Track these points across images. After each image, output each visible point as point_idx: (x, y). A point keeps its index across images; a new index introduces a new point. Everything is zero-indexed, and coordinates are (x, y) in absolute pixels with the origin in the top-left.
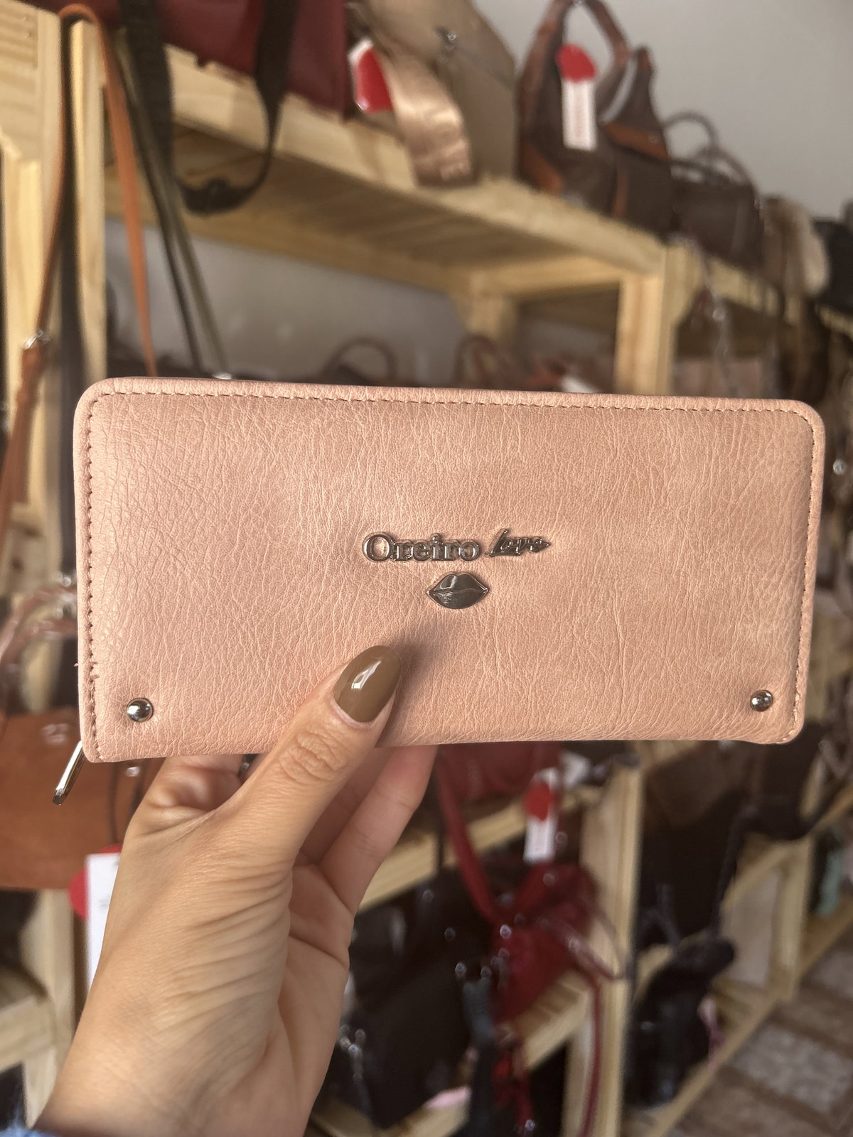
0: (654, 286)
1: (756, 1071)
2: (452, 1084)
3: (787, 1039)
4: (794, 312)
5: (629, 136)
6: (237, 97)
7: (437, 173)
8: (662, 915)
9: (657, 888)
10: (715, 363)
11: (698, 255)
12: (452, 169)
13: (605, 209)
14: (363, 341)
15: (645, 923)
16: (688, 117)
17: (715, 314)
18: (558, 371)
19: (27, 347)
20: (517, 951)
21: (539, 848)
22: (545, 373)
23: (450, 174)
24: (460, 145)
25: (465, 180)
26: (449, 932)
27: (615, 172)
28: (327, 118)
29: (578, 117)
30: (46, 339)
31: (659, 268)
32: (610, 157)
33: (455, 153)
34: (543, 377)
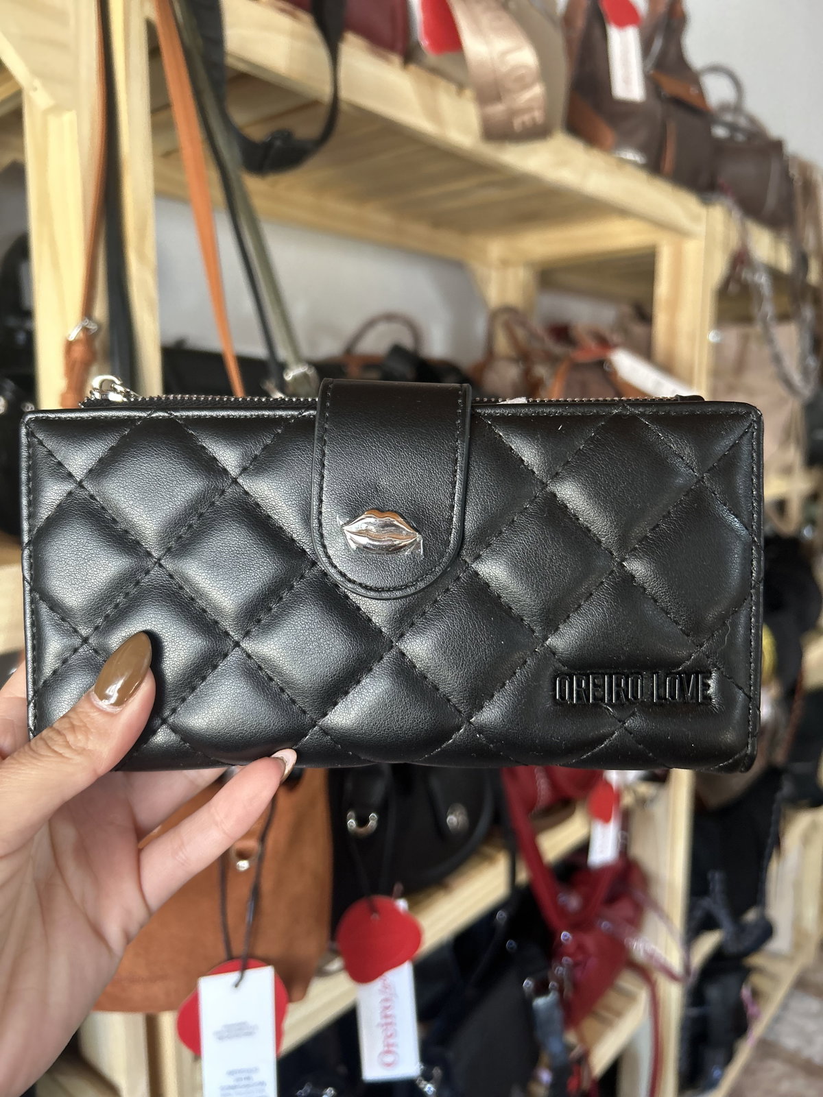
0: (693, 248)
1: (790, 1042)
4: (816, 274)
5: (672, 86)
6: (293, 35)
7: (509, 123)
8: (716, 904)
9: (710, 876)
10: (758, 328)
11: (737, 214)
12: (526, 118)
13: (654, 167)
14: (390, 317)
15: (699, 914)
16: (716, 69)
17: (756, 277)
18: (605, 343)
19: (72, 338)
20: (580, 957)
21: (604, 851)
22: (592, 345)
23: (523, 123)
24: (537, 90)
25: (537, 133)
26: (511, 944)
27: (664, 126)
28: (387, 60)
29: (626, 63)
30: (93, 327)
31: (700, 229)
32: (658, 109)
33: (531, 100)
34: (592, 349)
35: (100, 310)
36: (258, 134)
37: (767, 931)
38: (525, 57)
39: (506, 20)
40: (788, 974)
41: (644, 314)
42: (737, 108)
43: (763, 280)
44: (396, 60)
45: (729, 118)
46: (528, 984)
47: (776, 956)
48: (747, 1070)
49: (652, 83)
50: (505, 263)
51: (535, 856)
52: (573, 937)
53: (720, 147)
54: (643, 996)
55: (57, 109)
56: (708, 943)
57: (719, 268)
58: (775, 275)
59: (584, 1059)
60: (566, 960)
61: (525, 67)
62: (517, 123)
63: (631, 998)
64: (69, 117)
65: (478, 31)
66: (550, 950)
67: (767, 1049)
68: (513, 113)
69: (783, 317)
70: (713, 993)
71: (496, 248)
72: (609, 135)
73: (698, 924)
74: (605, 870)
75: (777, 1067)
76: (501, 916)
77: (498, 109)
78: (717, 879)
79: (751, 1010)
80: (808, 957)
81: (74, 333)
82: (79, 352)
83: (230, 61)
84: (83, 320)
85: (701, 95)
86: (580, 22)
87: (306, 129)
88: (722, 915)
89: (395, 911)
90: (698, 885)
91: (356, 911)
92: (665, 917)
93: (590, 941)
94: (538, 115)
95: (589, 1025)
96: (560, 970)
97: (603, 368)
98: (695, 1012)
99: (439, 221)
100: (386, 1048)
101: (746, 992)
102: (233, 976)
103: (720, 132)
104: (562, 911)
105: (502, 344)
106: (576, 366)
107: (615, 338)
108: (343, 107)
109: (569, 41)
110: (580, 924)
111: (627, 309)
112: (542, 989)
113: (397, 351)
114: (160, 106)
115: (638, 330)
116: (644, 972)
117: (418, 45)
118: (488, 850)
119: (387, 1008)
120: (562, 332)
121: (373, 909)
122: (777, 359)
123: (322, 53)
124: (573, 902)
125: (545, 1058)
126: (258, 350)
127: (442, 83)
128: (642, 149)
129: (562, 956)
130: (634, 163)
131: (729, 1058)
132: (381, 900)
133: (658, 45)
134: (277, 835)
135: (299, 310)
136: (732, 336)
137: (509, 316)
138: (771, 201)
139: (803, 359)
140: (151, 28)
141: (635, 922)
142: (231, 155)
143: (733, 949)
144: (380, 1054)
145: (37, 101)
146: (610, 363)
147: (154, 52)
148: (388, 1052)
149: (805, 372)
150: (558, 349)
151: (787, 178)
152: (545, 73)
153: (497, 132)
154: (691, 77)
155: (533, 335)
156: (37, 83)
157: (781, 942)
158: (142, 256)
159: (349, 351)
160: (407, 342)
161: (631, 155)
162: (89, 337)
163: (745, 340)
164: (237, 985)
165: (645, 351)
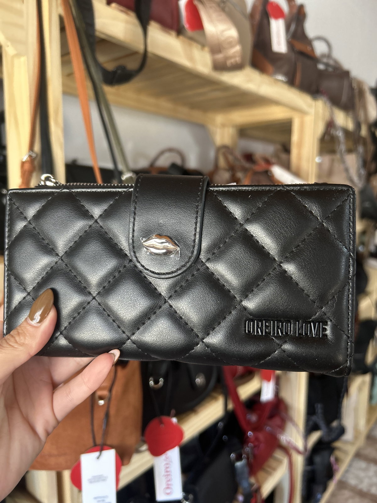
0: (309, 120)
1: (352, 481)
3: (362, 464)
5: (299, 46)
6: (127, 22)
7: (225, 63)
8: (319, 419)
9: (316, 406)
10: (338, 156)
11: (328, 104)
12: (233, 61)
13: (291, 82)
14: (171, 150)
15: (311, 423)
16: (319, 38)
17: (337, 133)
18: (268, 162)
19: (24, 160)
20: (257, 443)
21: (268, 394)
22: (263, 163)
23: (232, 63)
24: (238, 48)
25: (238, 67)
26: (225, 437)
27: (296, 64)
28: (170, 34)
29: (278, 37)
30: (34, 155)
31: (312, 111)
32: (293, 56)
33: (235, 52)
34: (262, 165)
35: (37, 147)
36: (110, 67)
37: (342, 431)
38: (232, 33)
39: (223, 16)
40: (352, 450)
41: (286, 149)
42: (329, 56)
43: (340, 134)
44: (174, 33)
45: (325, 60)
46: (233, 456)
47: (347, 442)
48: (333, 495)
49: (290, 44)
50: (223, 126)
51: (236, 397)
52: (254, 434)
53: (321, 74)
54: (285, 461)
55: (18, 55)
56: (315, 436)
57: (320, 128)
58: (346, 132)
59: (258, 490)
60: (251, 445)
61: (232, 37)
62: (229, 63)
63: (280, 462)
64: (23, 59)
65: (211, 21)
66: (243, 440)
67: (342, 485)
68: (227, 58)
69: (350, 151)
70: (318, 459)
71: (220, 118)
72: (270, 68)
73: (310, 428)
74: (268, 403)
75: (346, 493)
76: (221, 425)
77: (220, 56)
78: (319, 407)
79: (335, 467)
80: (361, 442)
81: (25, 158)
82: (27, 166)
83: (97, 34)
84: (29, 152)
85: (313, 50)
86: (258, 17)
87: (132, 65)
88: (322, 424)
89: (171, 423)
90: (311, 410)
91: (153, 423)
92: (295, 425)
93: (261, 436)
94: (238, 59)
95: (261, 474)
96: (248, 449)
97: (268, 174)
98: (309, 468)
99: (194, 106)
100: (167, 486)
101: (332, 459)
102: (97, 454)
103: (321, 67)
104: (249, 422)
105: (222, 162)
106: (256, 173)
107: (273, 160)
108: (149, 55)
109: (252, 26)
110: (257, 428)
111: (279, 147)
112: (239, 458)
113: (174, 166)
114: (65, 54)
115: (284, 156)
116: (286, 450)
117: (183, 27)
118: (215, 394)
119: (167, 468)
120: (249, 157)
121: (161, 422)
122: (347, 170)
123: (139, 30)
124: (253, 418)
125: (240, 490)
126: (109, 165)
127: (195, 44)
128: (286, 74)
129: (248, 443)
130: (282, 81)
131: (325, 489)
132: (165, 418)
133: (293, 27)
134: (117, 389)
135: (129, 147)
136: (327, 159)
137: (225, 150)
138: (344, 98)
139: (358, 171)
140: (61, 19)
141: (282, 427)
142: (98, 77)
143: (326, 439)
144: (164, 489)
145: (9, 51)
146: (271, 172)
147: (63, 29)
148: (168, 488)
149: (360, 176)
150: (247, 165)
151: (351, 88)
152: (241, 40)
153: (219, 67)
154: (308, 42)
155: (236, 159)
156: (9, 44)
157: (349, 436)
158: (56, 123)
159: (152, 165)
160: (178, 161)
161: (281, 77)
162: (32, 160)
163: (332, 161)
164: (98, 458)
165: (287, 166)
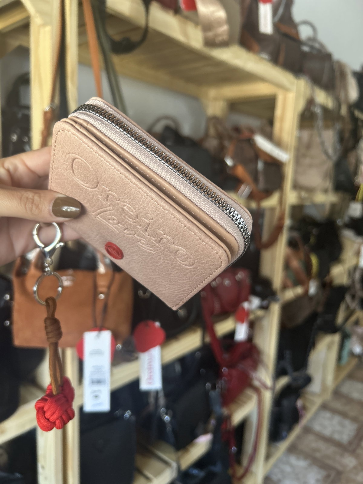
0: (291, 96)
1: (317, 427)
2: (205, 432)
3: (328, 415)
4: (344, 111)
5: (285, 29)
7: (214, 40)
8: (287, 365)
9: (285, 352)
10: (316, 131)
11: (310, 83)
13: (275, 60)
14: (167, 117)
15: (280, 367)
16: (306, 23)
17: (316, 109)
18: (252, 132)
19: (46, 111)
20: (230, 378)
22: (247, 132)
23: (220, 40)
24: (225, 27)
25: (225, 44)
26: (202, 371)
27: (280, 45)
28: (168, 13)
29: (265, 19)
31: (294, 88)
32: (278, 37)
33: (223, 31)
36: (117, 38)
37: (308, 380)
38: (221, 14)
40: (318, 402)
42: (313, 39)
43: (318, 111)
44: (171, 12)
45: (310, 43)
46: (208, 385)
47: (314, 394)
48: (299, 438)
49: (276, 26)
50: (216, 99)
51: (213, 333)
52: (228, 370)
53: (304, 55)
54: (255, 398)
55: (44, 25)
56: (284, 381)
57: (301, 105)
58: (325, 109)
59: (229, 418)
61: (221, 18)
62: (217, 40)
63: (250, 398)
64: (48, 29)
67: (307, 430)
71: (212, 92)
72: (256, 47)
74: (241, 344)
75: (311, 437)
76: (198, 354)
78: (288, 354)
79: (301, 413)
81: (47, 108)
82: (49, 115)
83: (108, 11)
84: (51, 104)
85: (297, 33)
87: (135, 37)
88: (289, 369)
90: (281, 355)
91: (141, 326)
92: (266, 367)
93: (234, 372)
94: (225, 37)
95: (232, 406)
97: (251, 142)
98: (277, 409)
99: (189, 80)
100: (149, 377)
101: (299, 403)
102: (97, 333)
103: (306, 49)
104: (223, 360)
106: (240, 141)
107: (257, 130)
108: (150, 30)
109: (242, 8)
111: (265, 121)
112: (213, 388)
113: (167, 129)
117: (180, 7)
118: (194, 327)
120: (237, 129)
121: (147, 325)
122: (322, 143)
125: (214, 415)
127: (189, 23)
128: (270, 53)
129: (222, 377)
130: (266, 59)
132: (150, 322)
133: (281, 11)
136: (306, 134)
137: (215, 120)
138: (325, 78)
139: (334, 145)
143: (294, 385)
145: (36, 22)
146: (253, 140)
147: (80, 4)
149: (335, 150)
150: (234, 135)
151: (332, 70)
152: (230, 20)
154: (294, 26)
155: (225, 129)
157: (315, 387)
161: (265, 56)
162: (52, 110)
163: (311, 136)
164: (98, 336)
165: (270, 136)
